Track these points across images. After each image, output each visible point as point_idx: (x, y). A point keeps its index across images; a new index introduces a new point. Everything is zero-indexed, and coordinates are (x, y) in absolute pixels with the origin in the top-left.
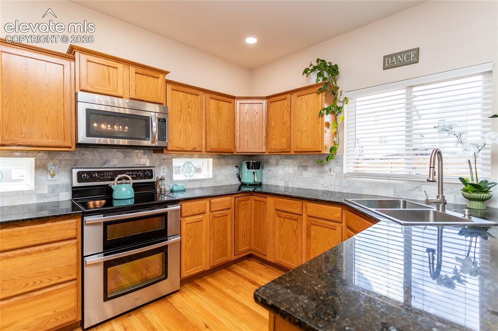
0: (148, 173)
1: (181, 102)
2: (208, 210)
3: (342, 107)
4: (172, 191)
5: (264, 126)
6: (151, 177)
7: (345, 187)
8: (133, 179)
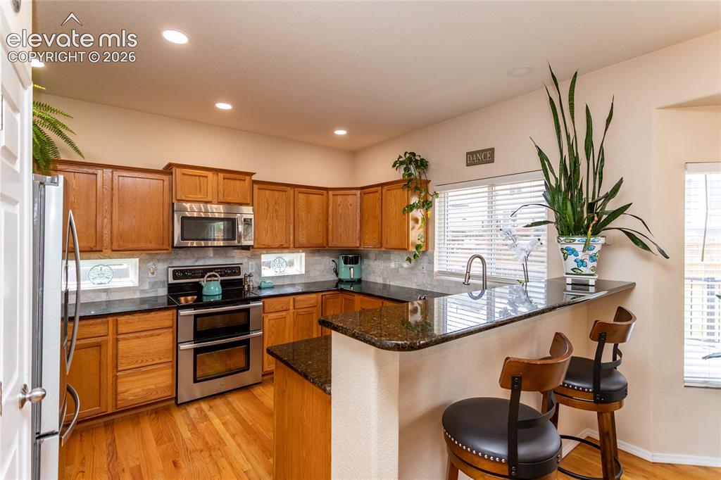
0: (236, 270)
1: (267, 200)
2: (291, 307)
3: (431, 202)
4: (260, 288)
5: (358, 219)
6: (239, 274)
7: (435, 286)
8: (221, 276)
